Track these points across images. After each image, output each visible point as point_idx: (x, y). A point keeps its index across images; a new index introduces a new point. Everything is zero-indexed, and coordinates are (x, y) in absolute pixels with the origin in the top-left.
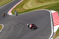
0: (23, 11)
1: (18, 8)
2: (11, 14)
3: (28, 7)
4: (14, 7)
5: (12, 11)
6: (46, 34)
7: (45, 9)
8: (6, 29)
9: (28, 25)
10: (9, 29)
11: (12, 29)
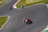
0: (26, 5)
1: (21, 2)
2: (16, 7)
3: (29, 2)
4: (18, 2)
5: (17, 5)
6: (44, 24)
7: (43, 3)
8: (12, 19)
9: (24, 20)
10: (14, 20)
11: (16, 19)
